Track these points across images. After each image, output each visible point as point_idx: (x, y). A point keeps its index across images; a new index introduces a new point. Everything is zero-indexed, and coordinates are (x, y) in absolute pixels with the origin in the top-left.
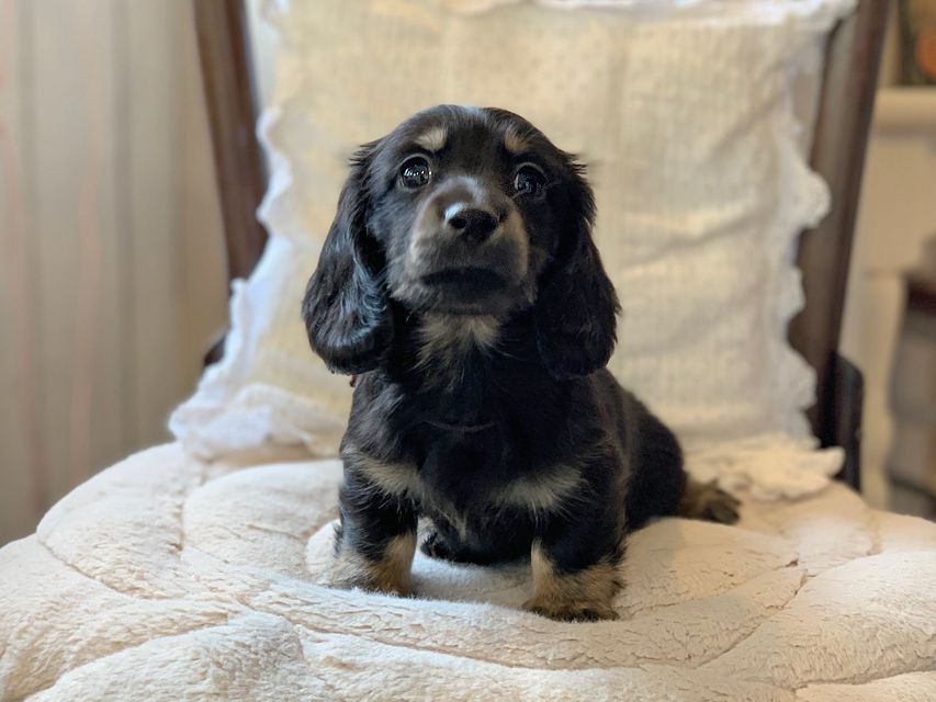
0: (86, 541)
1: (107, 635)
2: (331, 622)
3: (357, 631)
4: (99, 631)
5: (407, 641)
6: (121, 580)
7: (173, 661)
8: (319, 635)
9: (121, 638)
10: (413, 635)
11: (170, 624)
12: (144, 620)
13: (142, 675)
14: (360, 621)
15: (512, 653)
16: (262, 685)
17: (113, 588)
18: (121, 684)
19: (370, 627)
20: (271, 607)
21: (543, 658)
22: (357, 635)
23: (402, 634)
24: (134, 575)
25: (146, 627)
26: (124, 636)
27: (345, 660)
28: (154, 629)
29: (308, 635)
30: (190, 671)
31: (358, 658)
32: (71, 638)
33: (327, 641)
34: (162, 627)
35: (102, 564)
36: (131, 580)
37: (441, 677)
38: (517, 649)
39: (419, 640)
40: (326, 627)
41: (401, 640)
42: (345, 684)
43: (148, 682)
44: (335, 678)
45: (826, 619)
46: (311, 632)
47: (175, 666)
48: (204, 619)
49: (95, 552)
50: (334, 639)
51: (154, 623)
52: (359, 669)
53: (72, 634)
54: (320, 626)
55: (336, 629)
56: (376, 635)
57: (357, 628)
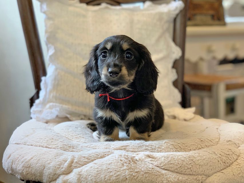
5: (159, 151)
11: (97, 156)
12: (89, 155)
13: (104, 167)
14: (144, 147)
17: (67, 151)
18: (100, 171)
19: (147, 149)
24: (71, 148)
25: (91, 157)
26: (86, 160)
28: (94, 157)
33: (140, 154)
35: (58, 146)
37: (175, 156)
39: (161, 150)
40: (136, 151)
42: (154, 162)
43: (108, 169)
44: (151, 161)
46: (133, 153)
47: (113, 164)
48: (105, 153)
51: (93, 155)
52: (155, 158)
54: (134, 151)
57: (144, 150)
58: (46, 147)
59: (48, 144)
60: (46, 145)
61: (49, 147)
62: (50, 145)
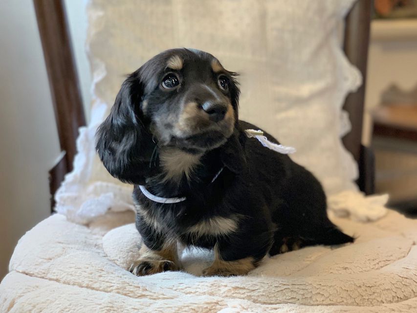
0: (91, 274)
3: (290, 301)
6: (132, 292)
17: (130, 296)
22: (291, 303)
24: (141, 289)
35: (112, 285)
36: (140, 292)
46: (267, 306)
49: (101, 279)
58: (87, 287)
59: (92, 281)
60: (87, 282)
61: (93, 286)
62: (96, 282)
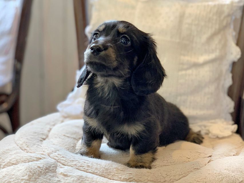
1: (11, 161)
2: (67, 163)
4: (10, 160)
6: (23, 147)
7: (21, 170)
8: (63, 166)
9: (14, 162)
10: (87, 168)
11: (26, 160)
12: (21, 158)
13: (13, 173)
14: (74, 163)
15: (112, 176)
16: (41, 179)
17: (21, 149)
18: (7, 175)
19: (76, 165)
20: (54, 157)
21: (120, 178)
23: (84, 168)
25: (21, 160)
26: (15, 162)
27: (65, 173)
29: (60, 166)
30: (24, 173)
31: (69, 174)
32: (4, 161)
34: (24, 160)
35: (21, 142)
36: (25, 147)
38: (114, 175)
39: (88, 170)
40: (65, 164)
41: (83, 169)
42: (63, 180)
43: (13, 175)
44: (61, 178)
45: (209, 174)
47: (21, 171)
48: (35, 159)
49: (21, 139)
50: (66, 167)
52: (68, 177)
53: (4, 160)
55: (68, 165)
56: (77, 167)
57: (73, 165)
